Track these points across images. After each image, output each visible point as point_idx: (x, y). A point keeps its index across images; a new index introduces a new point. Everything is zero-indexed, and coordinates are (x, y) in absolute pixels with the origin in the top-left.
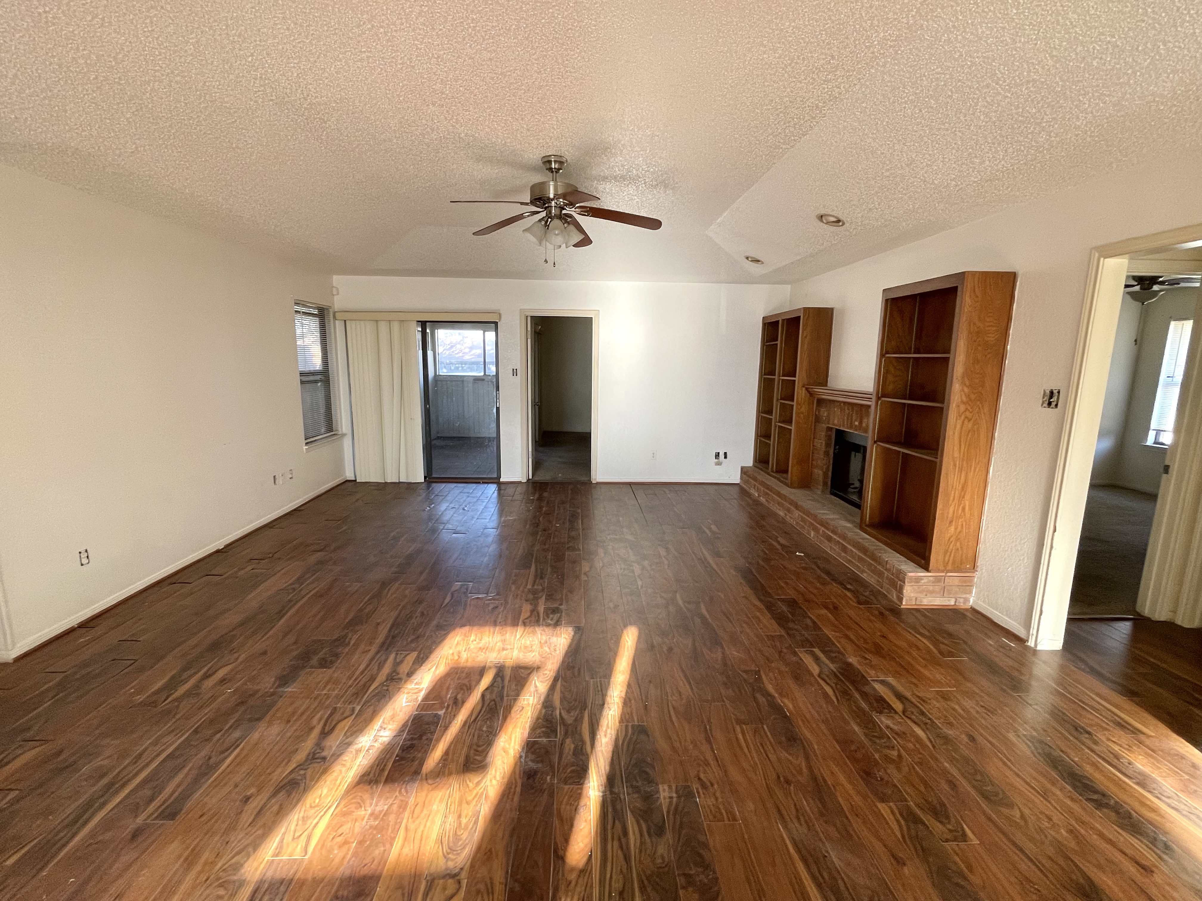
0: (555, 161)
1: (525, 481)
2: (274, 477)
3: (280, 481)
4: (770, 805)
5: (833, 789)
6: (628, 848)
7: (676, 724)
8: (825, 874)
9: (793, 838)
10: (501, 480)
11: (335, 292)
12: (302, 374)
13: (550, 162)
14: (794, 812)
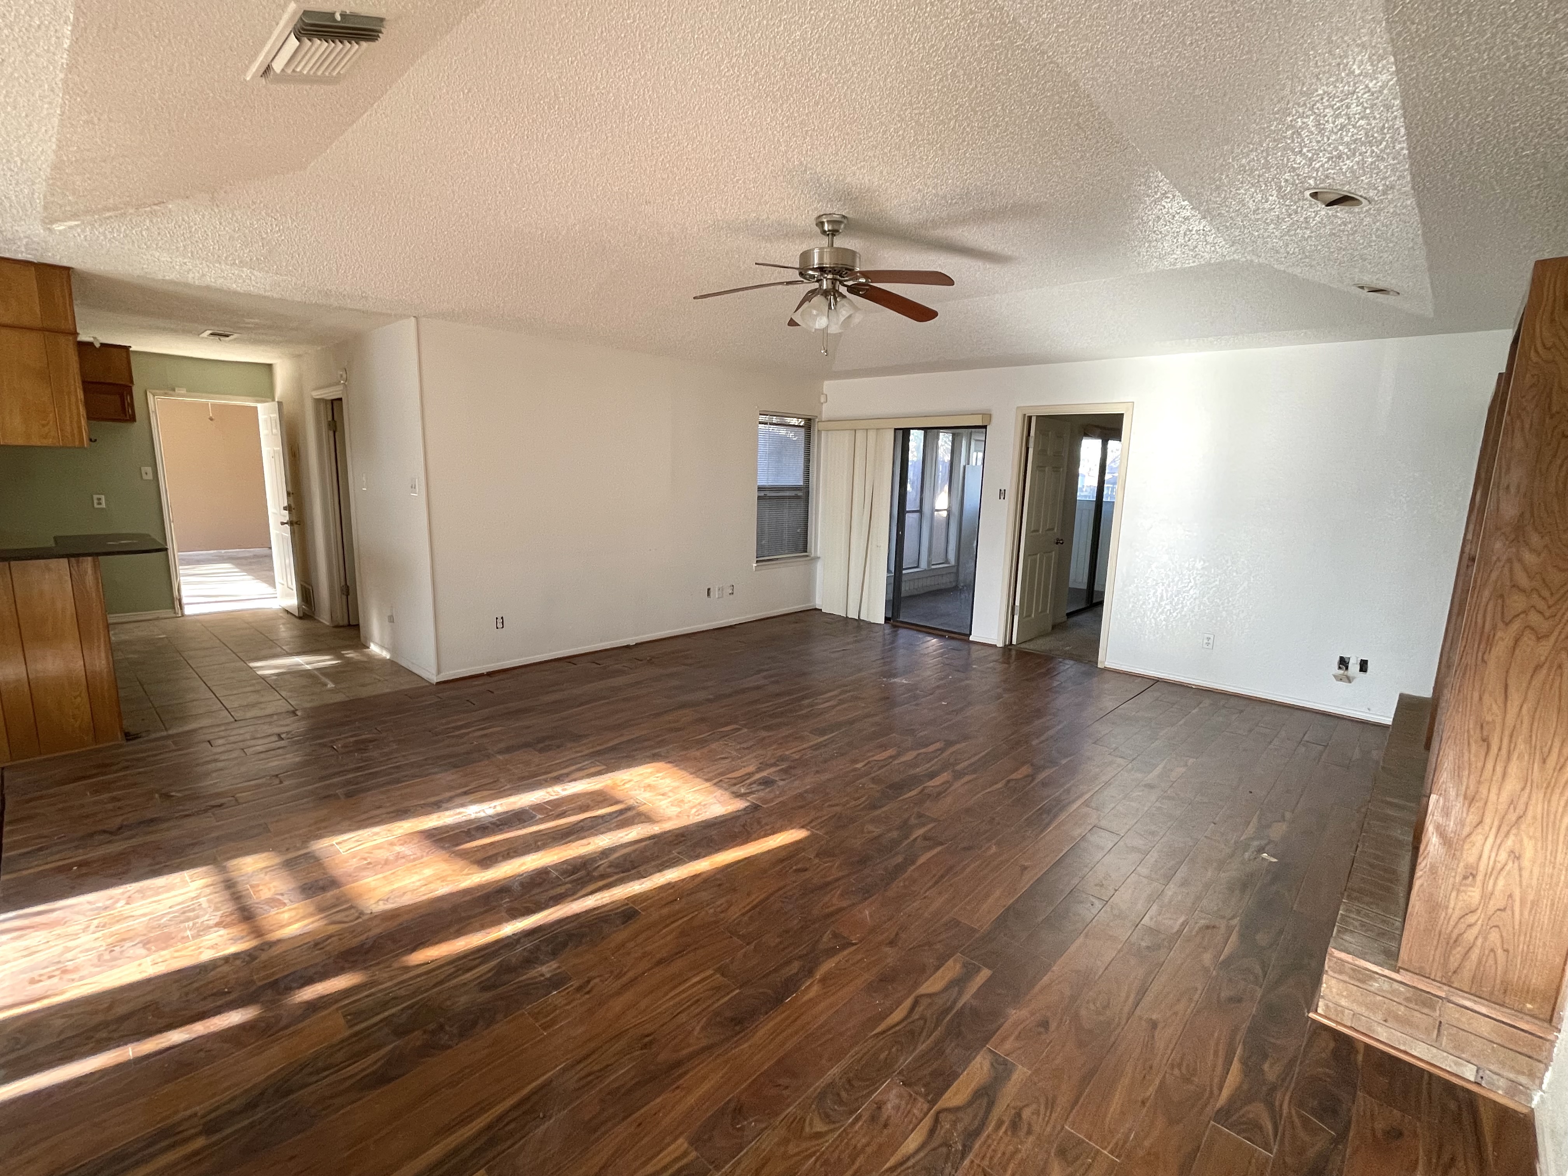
0: (828, 222)
1: (1000, 644)
2: (709, 589)
3: (715, 594)
4: (592, 1045)
5: (674, 1086)
6: (449, 980)
7: (664, 931)
8: (512, 1126)
9: (551, 1081)
10: (971, 638)
11: (822, 400)
12: (760, 489)
13: (822, 223)
14: (596, 1068)
